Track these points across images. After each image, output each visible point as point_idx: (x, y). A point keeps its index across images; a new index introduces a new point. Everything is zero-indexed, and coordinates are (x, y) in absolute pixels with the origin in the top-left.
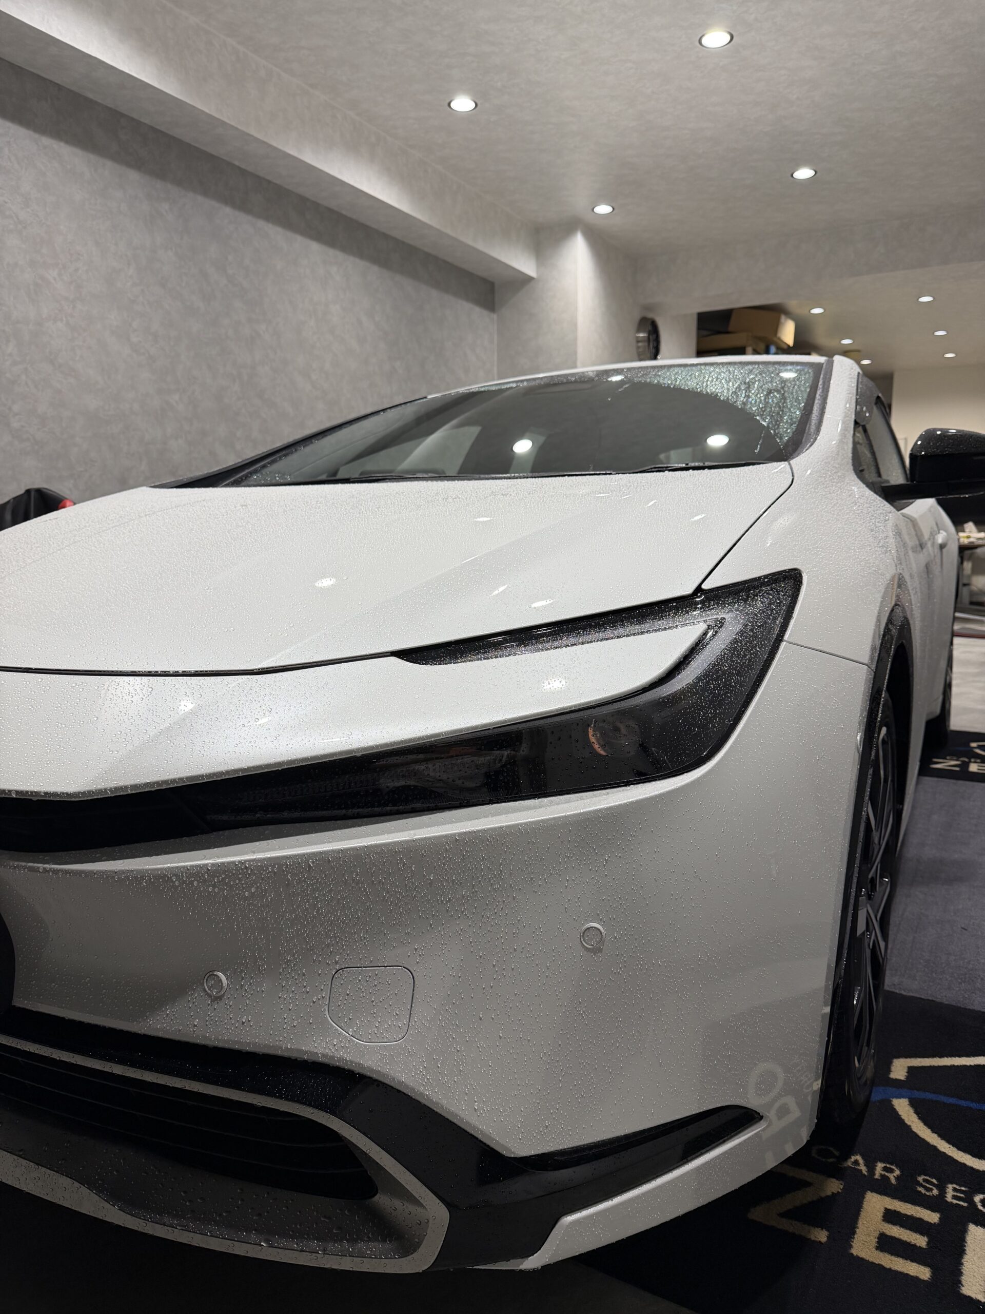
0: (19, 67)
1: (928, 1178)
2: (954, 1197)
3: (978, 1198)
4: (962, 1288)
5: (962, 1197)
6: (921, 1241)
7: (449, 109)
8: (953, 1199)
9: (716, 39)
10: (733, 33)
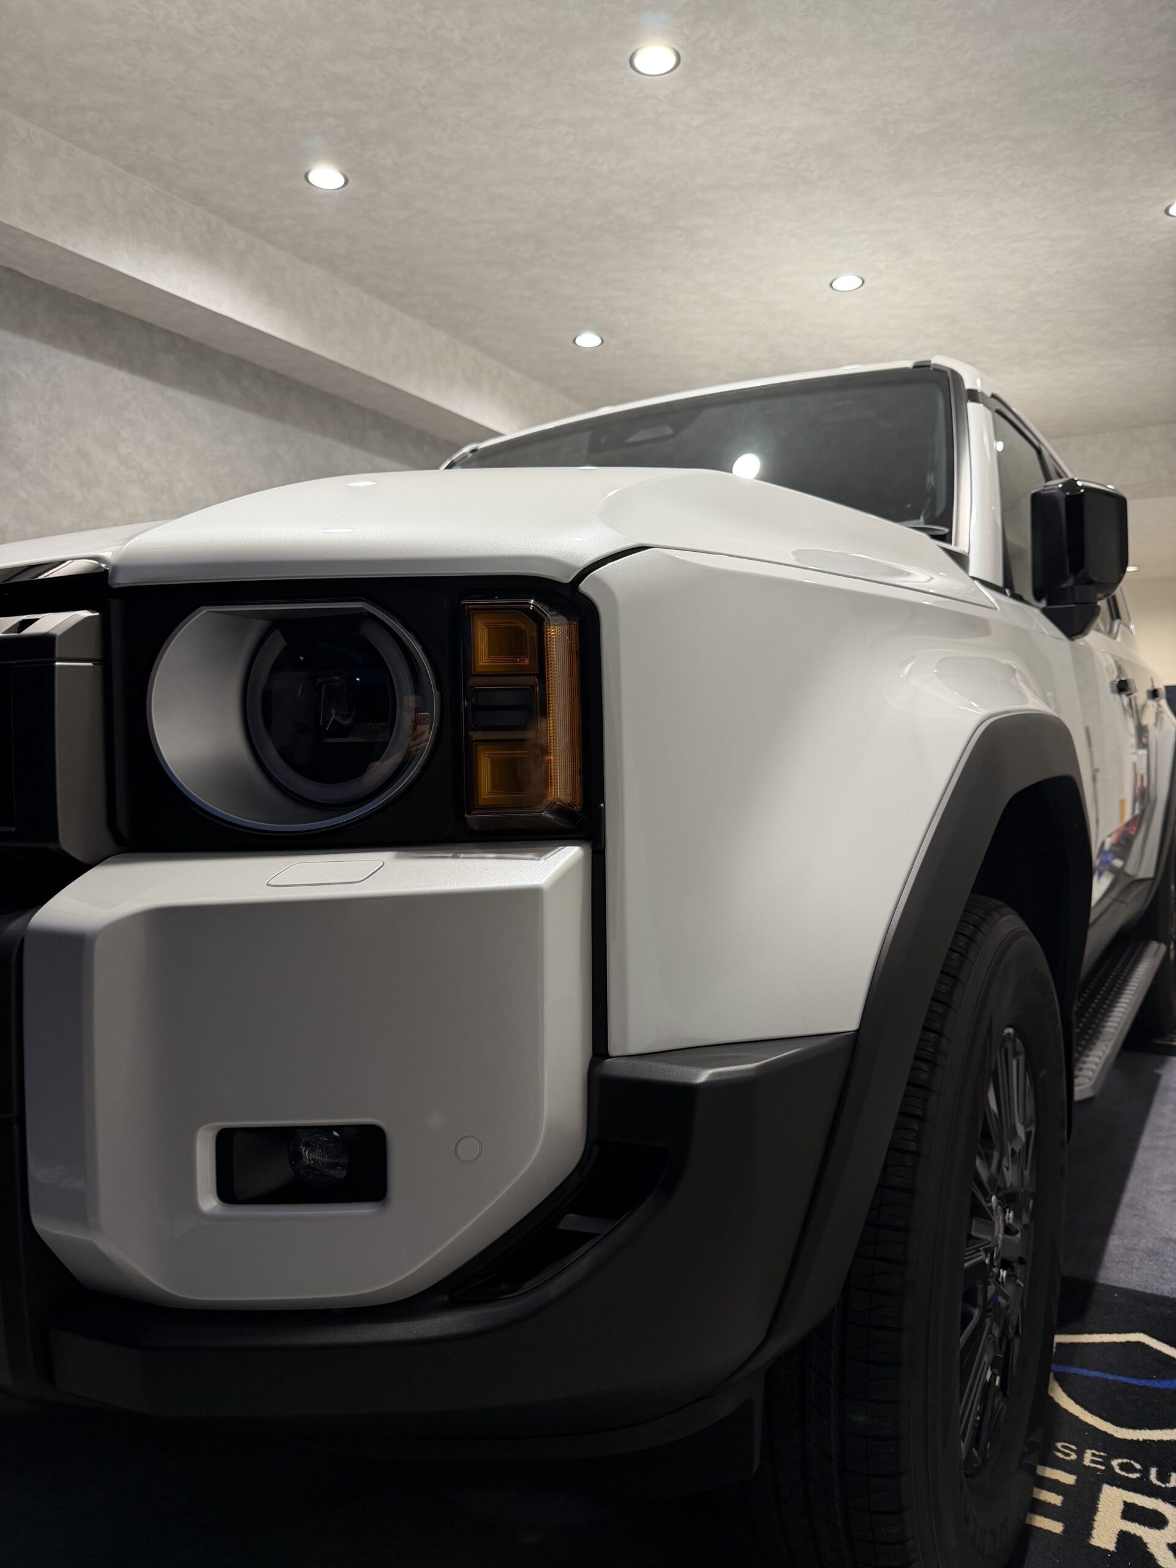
1: (1067, 1444)
2: (1093, 1461)
3: (1115, 1463)
4: (1092, 1540)
5: (1100, 1461)
6: (1055, 1499)
7: (573, 345)
8: (1090, 1462)
10: (864, 278)
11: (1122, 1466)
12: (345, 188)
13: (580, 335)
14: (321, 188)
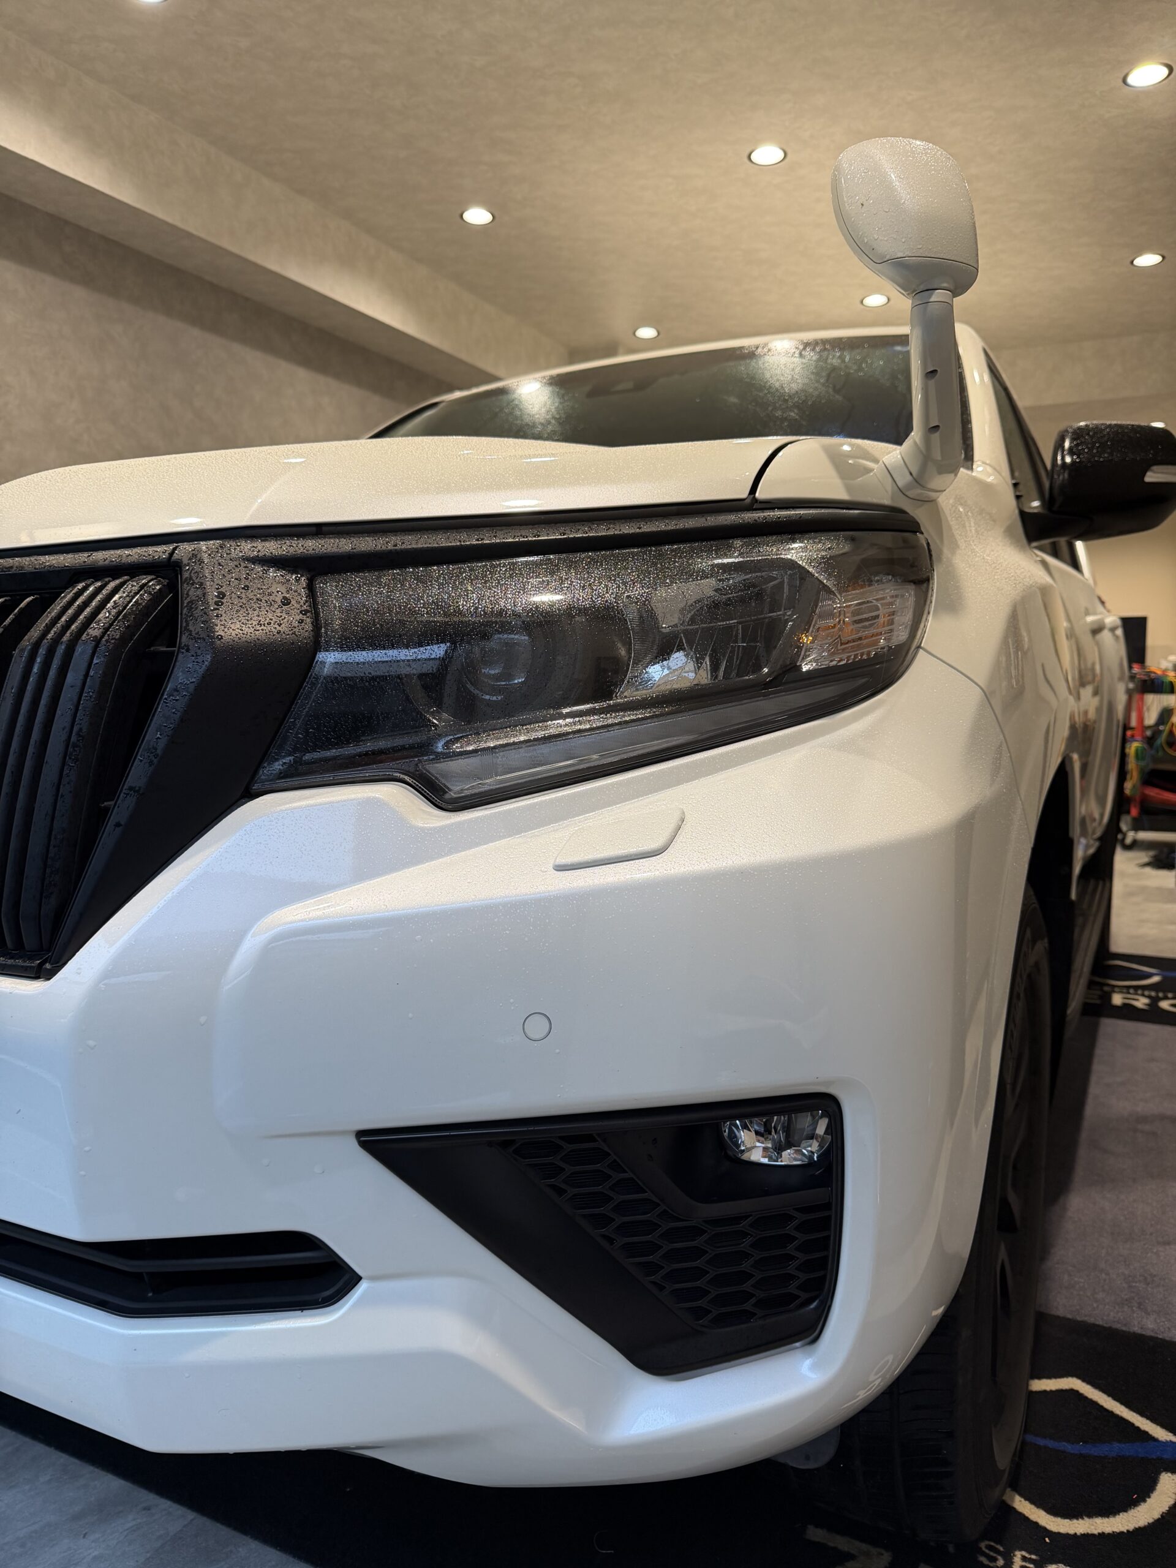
7: (460, 220)
10: (786, 150)
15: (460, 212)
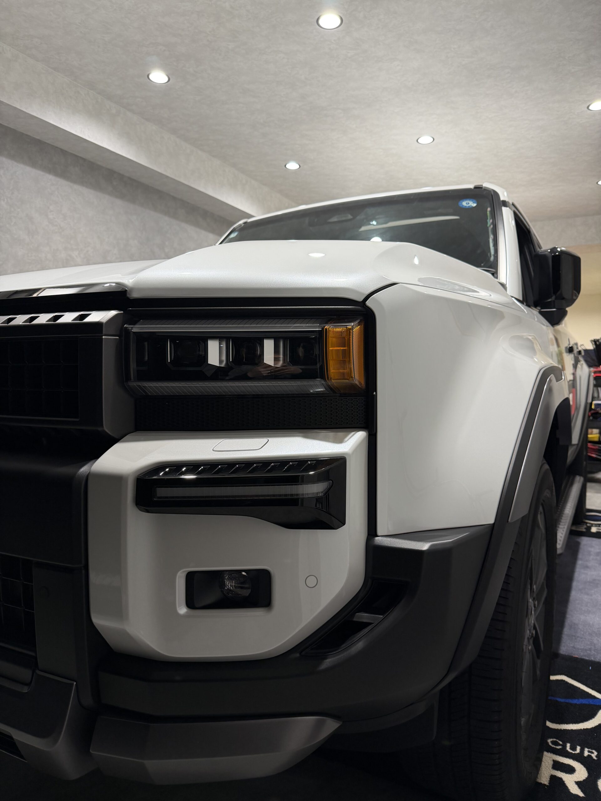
0: (66, 151)
3: (549, 741)
7: (284, 168)
9: (426, 140)
10: (434, 138)
11: (552, 742)
12: (169, 82)
13: (288, 163)
14: (156, 83)
15: (285, 164)
